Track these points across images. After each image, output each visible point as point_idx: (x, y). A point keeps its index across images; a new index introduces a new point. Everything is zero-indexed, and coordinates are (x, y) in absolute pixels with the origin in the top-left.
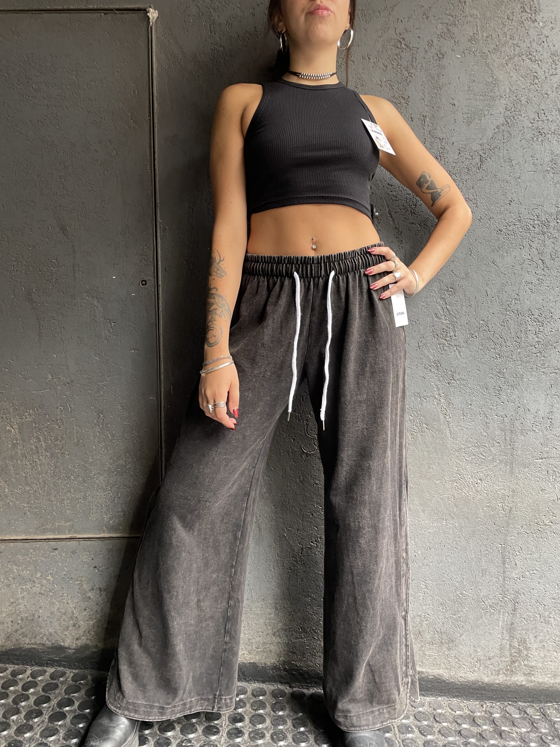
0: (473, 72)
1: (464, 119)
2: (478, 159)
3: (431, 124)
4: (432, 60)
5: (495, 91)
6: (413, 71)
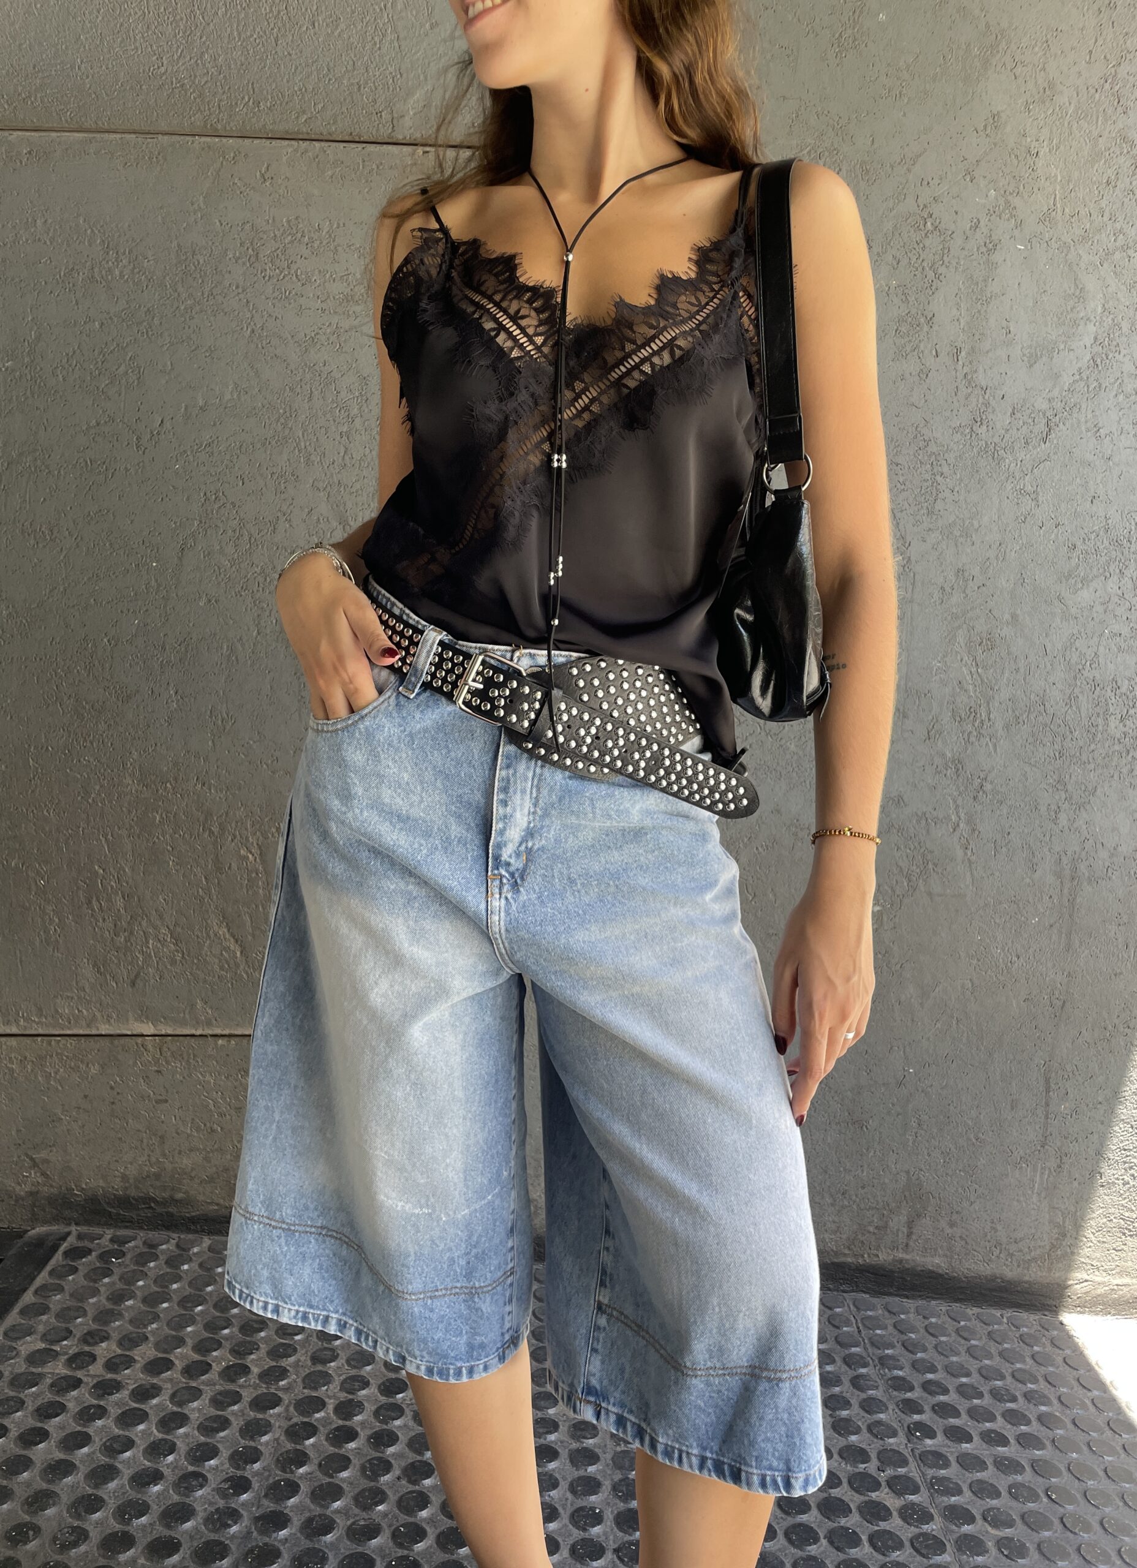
2: (1041, 426)
4: (975, 253)
6: (941, 270)
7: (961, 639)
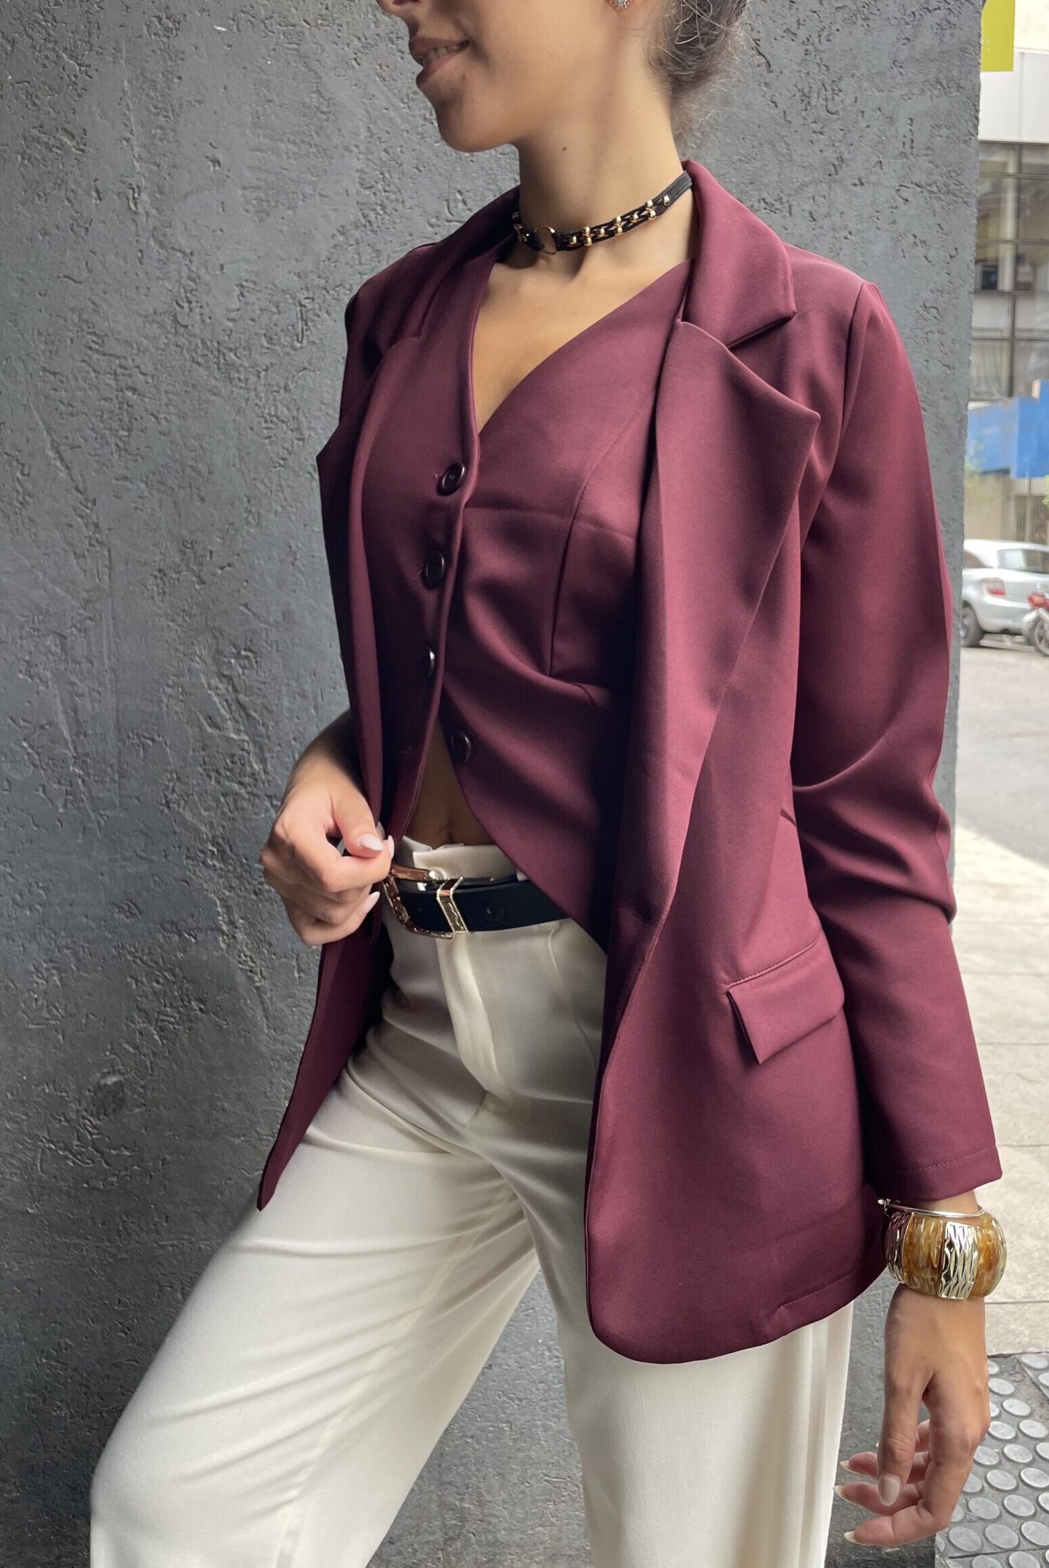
0: (264, 76)
1: (248, 202)
3: (154, 212)
5: (329, 131)
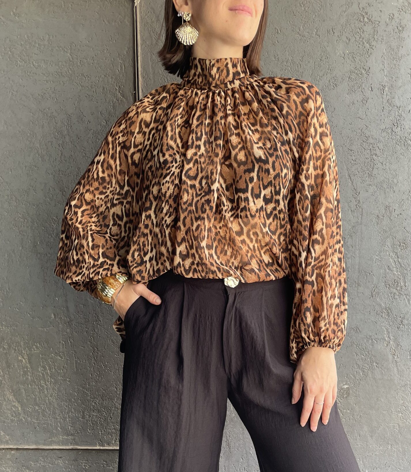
4: (392, 33)
6: (374, 43)
7: (389, 243)
